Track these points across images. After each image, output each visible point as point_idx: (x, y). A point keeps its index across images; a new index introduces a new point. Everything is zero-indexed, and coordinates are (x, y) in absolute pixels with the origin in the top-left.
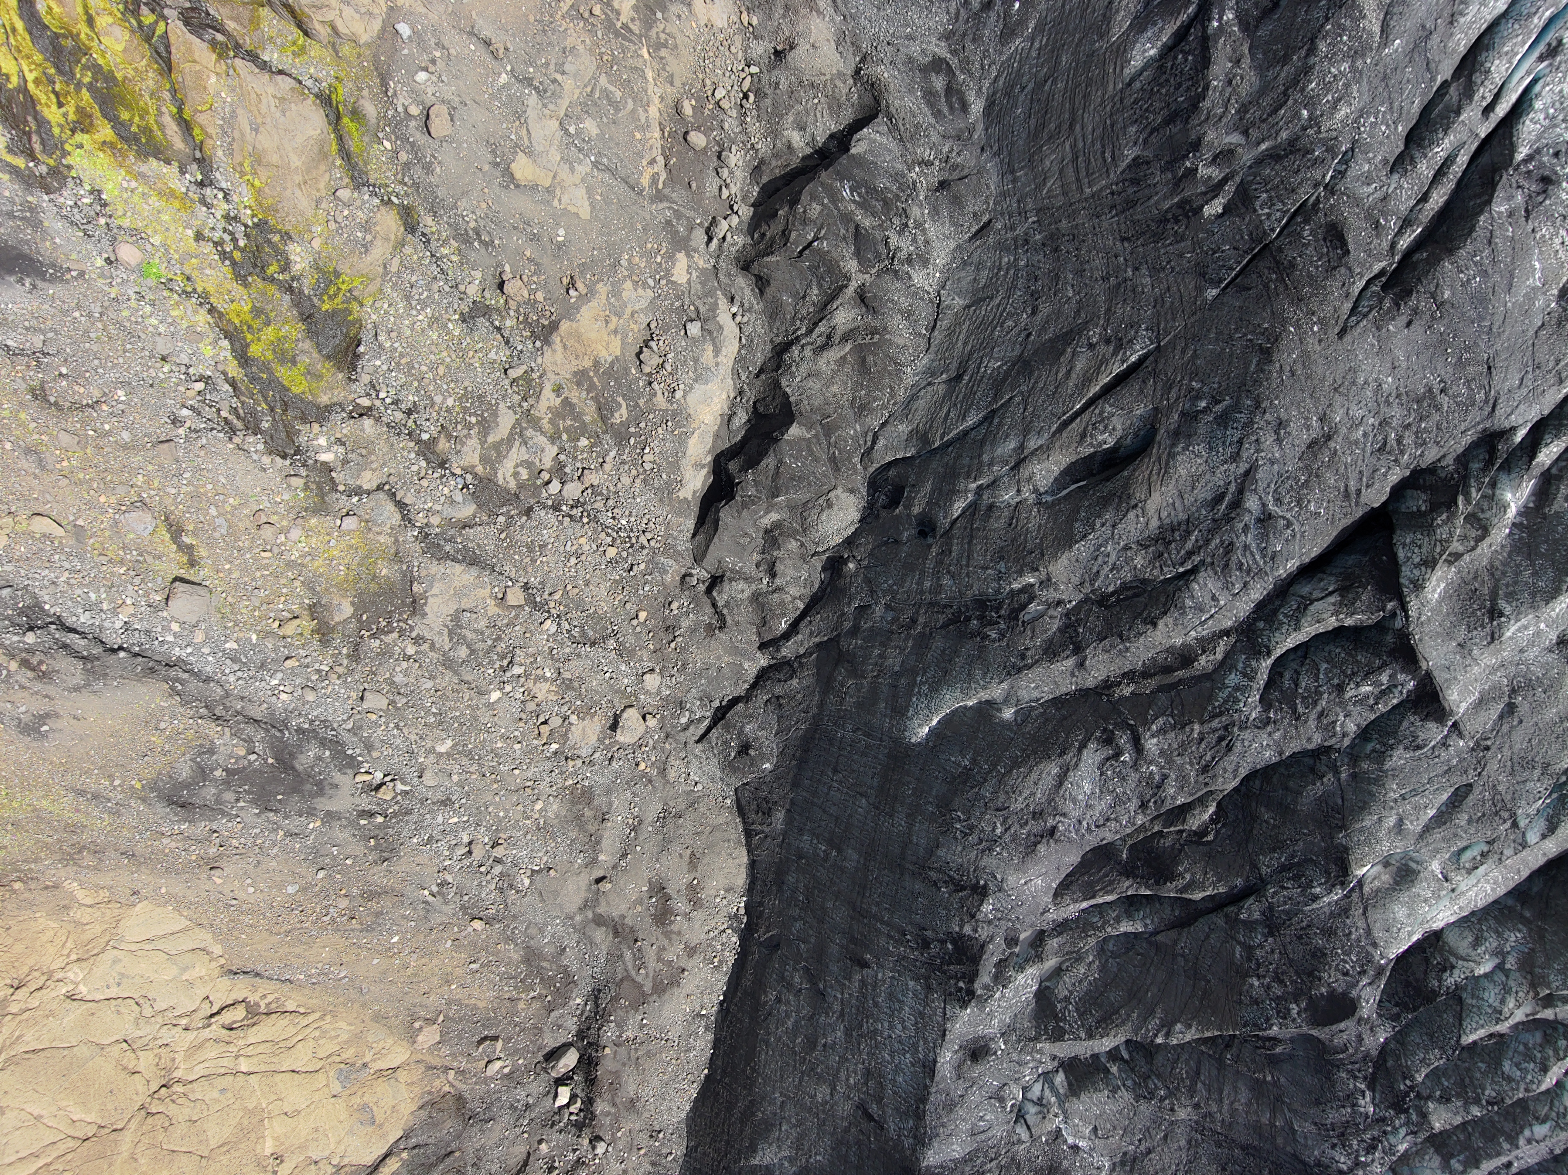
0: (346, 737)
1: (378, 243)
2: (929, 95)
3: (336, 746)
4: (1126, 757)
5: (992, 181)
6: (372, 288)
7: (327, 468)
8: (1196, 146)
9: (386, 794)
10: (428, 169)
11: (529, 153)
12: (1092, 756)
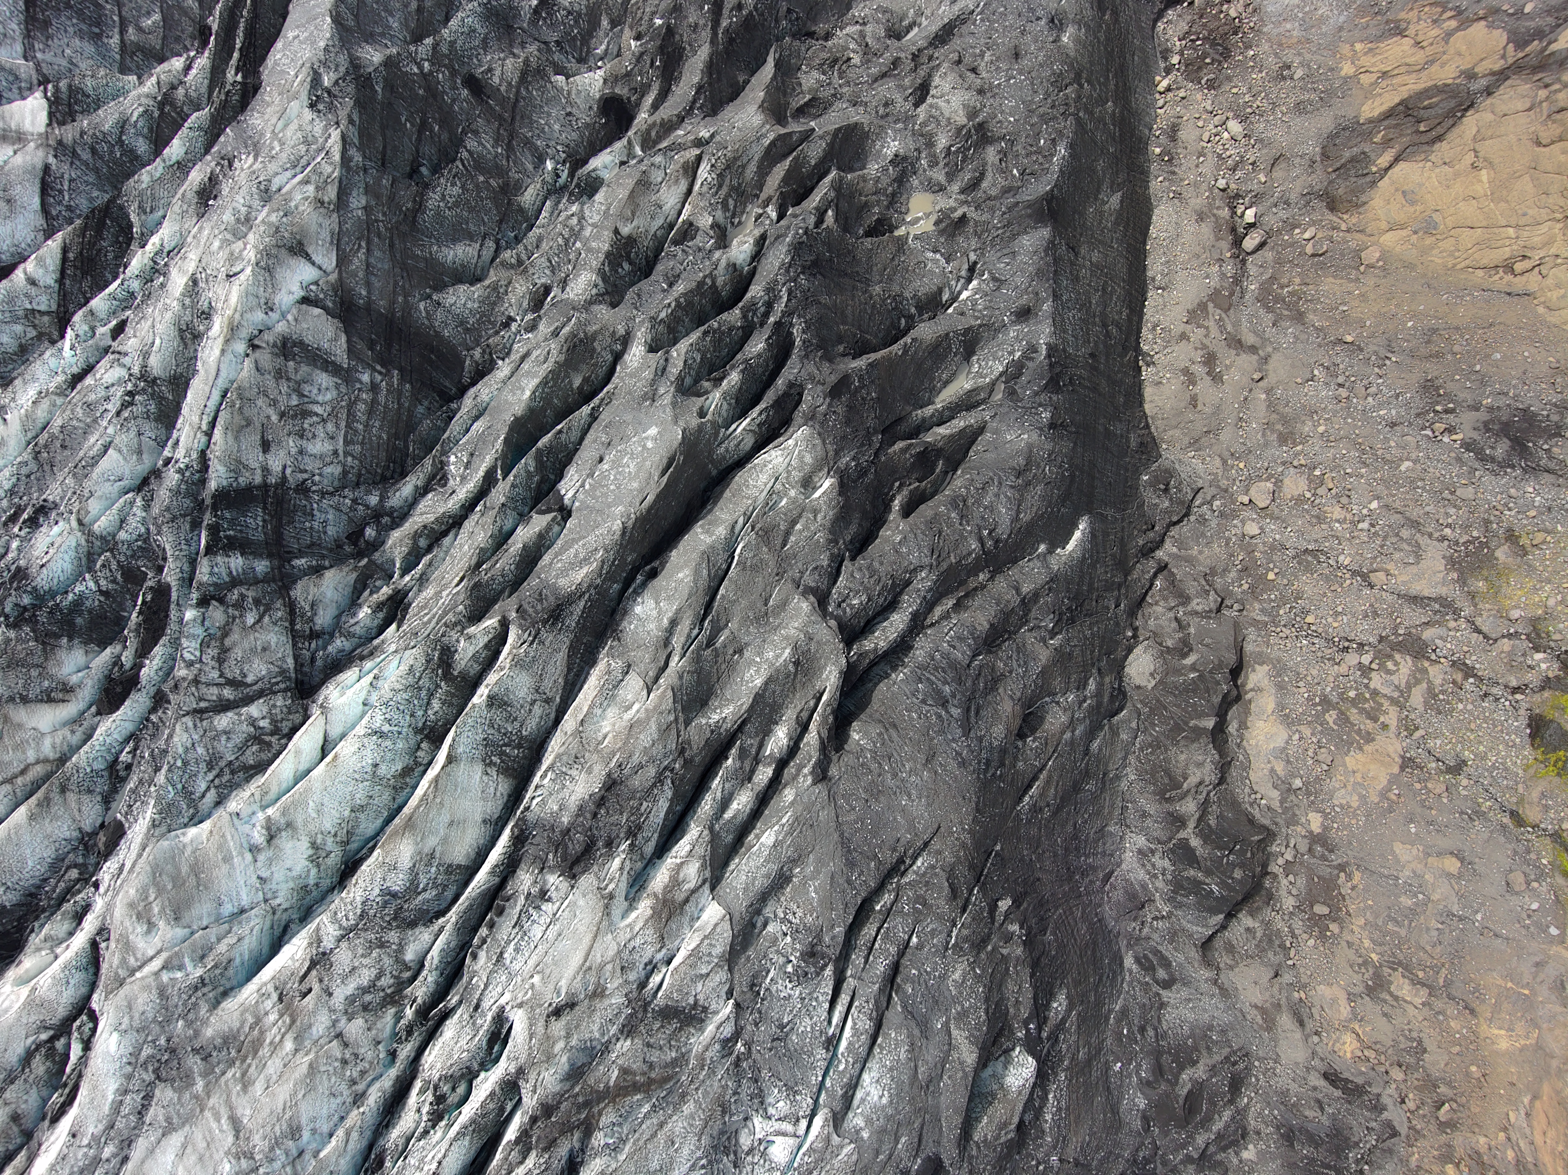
0: (1477, 465)
1: (1536, 800)
2: (1166, 964)
3: (1482, 458)
4: (986, 532)
5: (1108, 911)
6: (1532, 771)
7: (1537, 649)
8: (1024, 942)
9: (1439, 427)
10: (1515, 853)
11: (1449, 875)
12: (1003, 530)
